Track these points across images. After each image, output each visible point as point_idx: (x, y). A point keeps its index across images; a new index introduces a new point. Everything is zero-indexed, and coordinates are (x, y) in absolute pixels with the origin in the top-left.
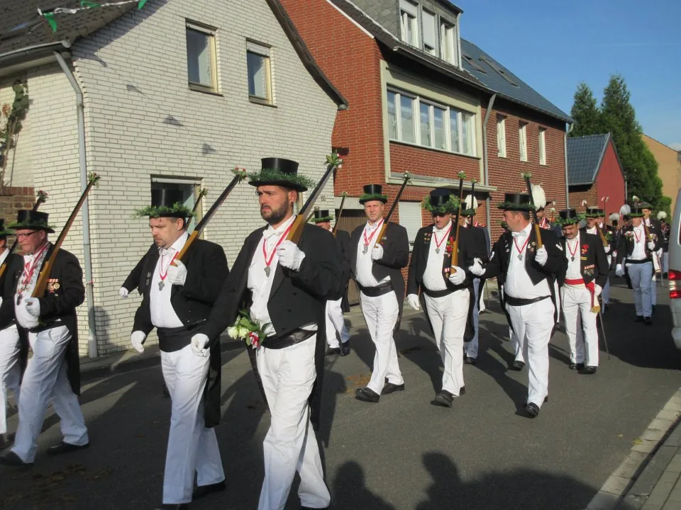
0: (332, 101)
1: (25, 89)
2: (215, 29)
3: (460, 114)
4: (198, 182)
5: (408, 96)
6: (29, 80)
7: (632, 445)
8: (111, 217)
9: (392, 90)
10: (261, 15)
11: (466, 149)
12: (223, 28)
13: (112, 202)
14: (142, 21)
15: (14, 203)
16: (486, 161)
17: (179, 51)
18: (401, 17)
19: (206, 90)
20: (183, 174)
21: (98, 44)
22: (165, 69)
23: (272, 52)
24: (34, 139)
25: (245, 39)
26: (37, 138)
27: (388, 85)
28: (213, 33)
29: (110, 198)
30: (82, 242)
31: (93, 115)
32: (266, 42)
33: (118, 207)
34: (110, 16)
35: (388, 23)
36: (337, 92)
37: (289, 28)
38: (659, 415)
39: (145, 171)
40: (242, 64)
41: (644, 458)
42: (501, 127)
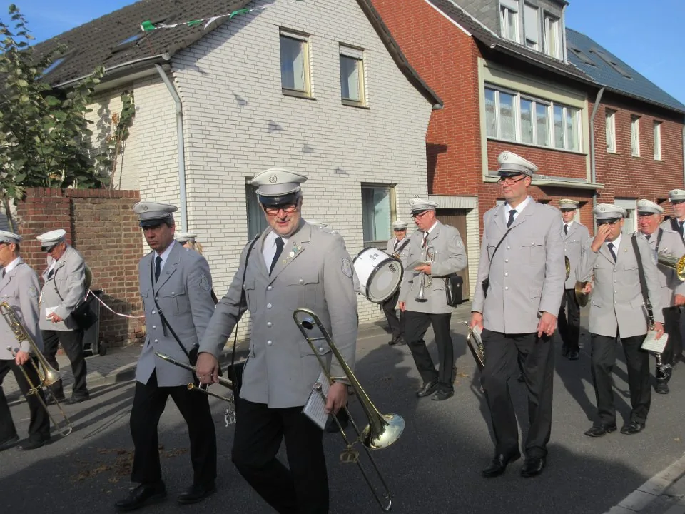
0: (426, 100)
1: (131, 99)
2: (308, 35)
3: (565, 110)
5: (508, 93)
6: (135, 90)
8: (208, 218)
9: (491, 87)
10: (353, 19)
11: (572, 146)
12: (316, 34)
13: (208, 204)
14: (237, 32)
15: (121, 205)
16: (593, 160)
17: (273, 59)
18: (501, 13)
19: (300, 95)
21: (196, 55)
22: (260, 76)
23: (365, 54)
24: (139, 145)
25: (338, 43)
26: (142, 145)
27: (486, 82)
28: (306, 39)
29: (207, 199)
31: (191, 122)
32: (359, 46)
33: (214, 208)
35: (487, 20)
36: (431, 92)
37: (382, 30)
39: (240, 174)
40: (334, 68)
42: (611, 121)
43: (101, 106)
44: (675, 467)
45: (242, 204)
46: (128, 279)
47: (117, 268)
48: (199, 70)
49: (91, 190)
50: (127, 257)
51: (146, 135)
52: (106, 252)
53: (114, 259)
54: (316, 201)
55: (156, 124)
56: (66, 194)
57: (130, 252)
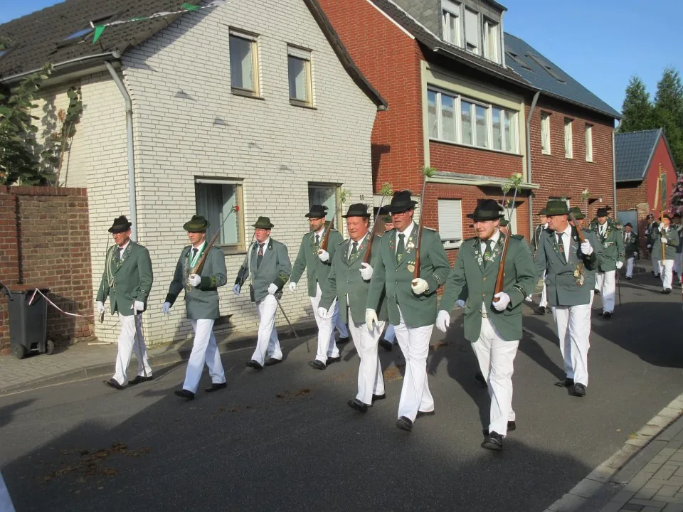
0: (371, 102)
1: (79, 96)
2: (257, 35)
3: (503, 112)
4: (239, 182)
5: (449, 95)
6: (82, 87)
7: (627, 439)
8: (157, 216)
9: (433, 89)
10: (301, 20)
11: (509, 147)
12: (265, 34)
13: (158, 203)
14: (187, 31)
15: (68, 202)
16: (529, 158)
17: (222, 58)
18: (443, 17)
19: (248, 94)
20: (225, 175)
21: (146, 54)
22: (209, 75)
23: (312, 56)
24: (86, 143)
25: (286, 44)
26: (90, 142)
27: (428, 84)
28: (255, 39)
29: (156, 198)
31: (141, 120)
32: (306, 46)
33: (164, 207)
34: (157, 26)
35: (430, 23)
36: (376, 94)
37: (330, 32)
38: (662, 413)
39: (189, 173)
40: (282, 68)
41: (635, 451)
42: (546, 124)
43: (46, 102)
44: (619, 456)
45: (191, 203)
46: (75, 277)
47: (64, 267)
48: (148, 68)
49: (37, 188)
50: (74, 255)
51: (93, 133)
52: (52, 250)
53: (60, 258)
55: (104, 122)
56: (12, 191)
57: (77, 250)
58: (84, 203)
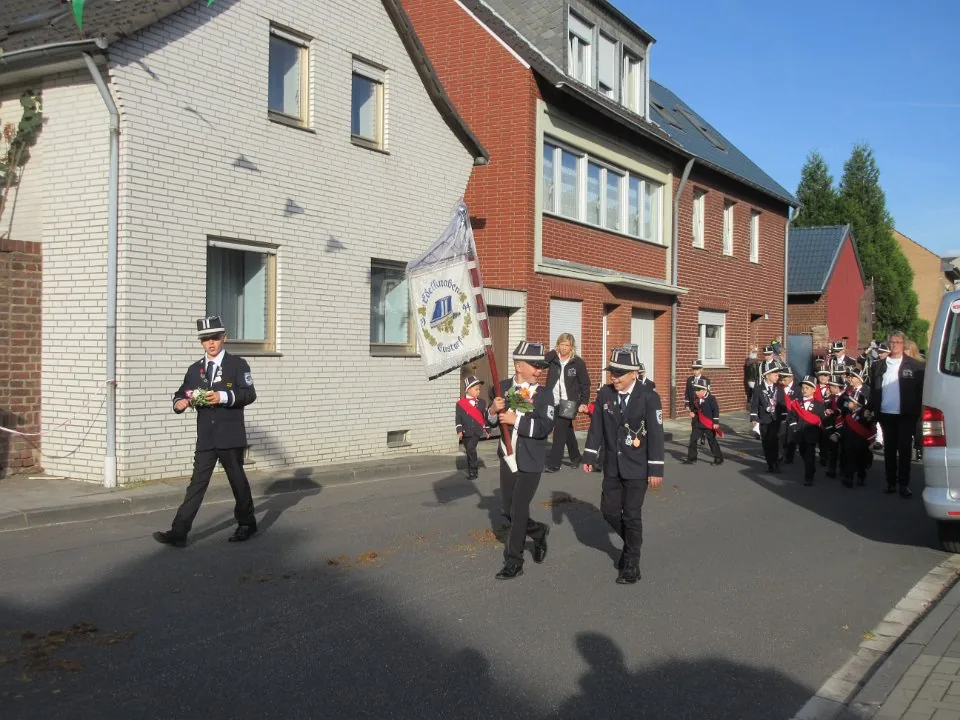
0: (466, 151)
1: (37, 104)
2: (309, 38)
3: (642, 184)
4: (273, 251)
5: (572, 153)
6: (44, 91)
7: (861, 640)
8: (148, 290)
9: (551, 142)
10: (375, 24)
11: (648, 234)
12: (320, 38)
13: (150, 270)
14: (208, 20)
15: (11, 262)
16: (676, 254)
17: (258, 66)
18: (569, 43)
19: (292, 123)
20: (252, 238)
21: (147, 47)
22: (238, 90)
23: (387, 76)
24: (46, 175)
25: (351, 56)
26: (50, 174)
27: (546, 135)
28: (307, 44)
30: (104, 324)
31: (133, 146)
32: (380, 62)
33: (159, 278)
34: (164, 8)
35: (550, 49)
36: (474, 140)
37: (413, 44)
38: (900, 604)
39: (200, 230)
40: (343, 90)
41: (877, 658)
42: (700, 205)
44: (856, 665)
45: (199, 275)
46: (15, 376)
48: (147, 69)
50: (16, 343)
51: (58, 160)
54: (307, 279)
55: (75, 145)
57: (20, 335)
58: (36, 265)
